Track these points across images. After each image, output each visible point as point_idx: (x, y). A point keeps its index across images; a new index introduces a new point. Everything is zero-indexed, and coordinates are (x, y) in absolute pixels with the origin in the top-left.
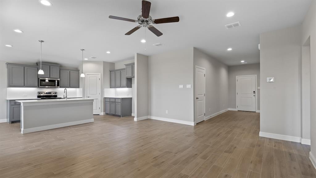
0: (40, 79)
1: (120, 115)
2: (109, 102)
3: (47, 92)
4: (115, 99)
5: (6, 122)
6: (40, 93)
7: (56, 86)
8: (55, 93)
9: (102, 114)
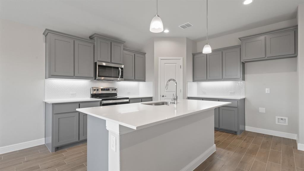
0: (98, 64)
3: (102, 88)
5: (44, 143)
6: (95, 90)
7: (119, 77)
8: (115, 90)
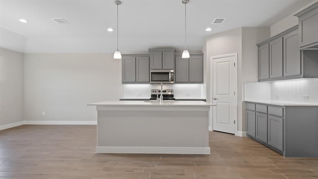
1: (281, 150)
2: (254, 113)
4: (267, 105)
6: (153, 92)
7: (170, 80)
8: (171, 91)
9: (240, 134)
